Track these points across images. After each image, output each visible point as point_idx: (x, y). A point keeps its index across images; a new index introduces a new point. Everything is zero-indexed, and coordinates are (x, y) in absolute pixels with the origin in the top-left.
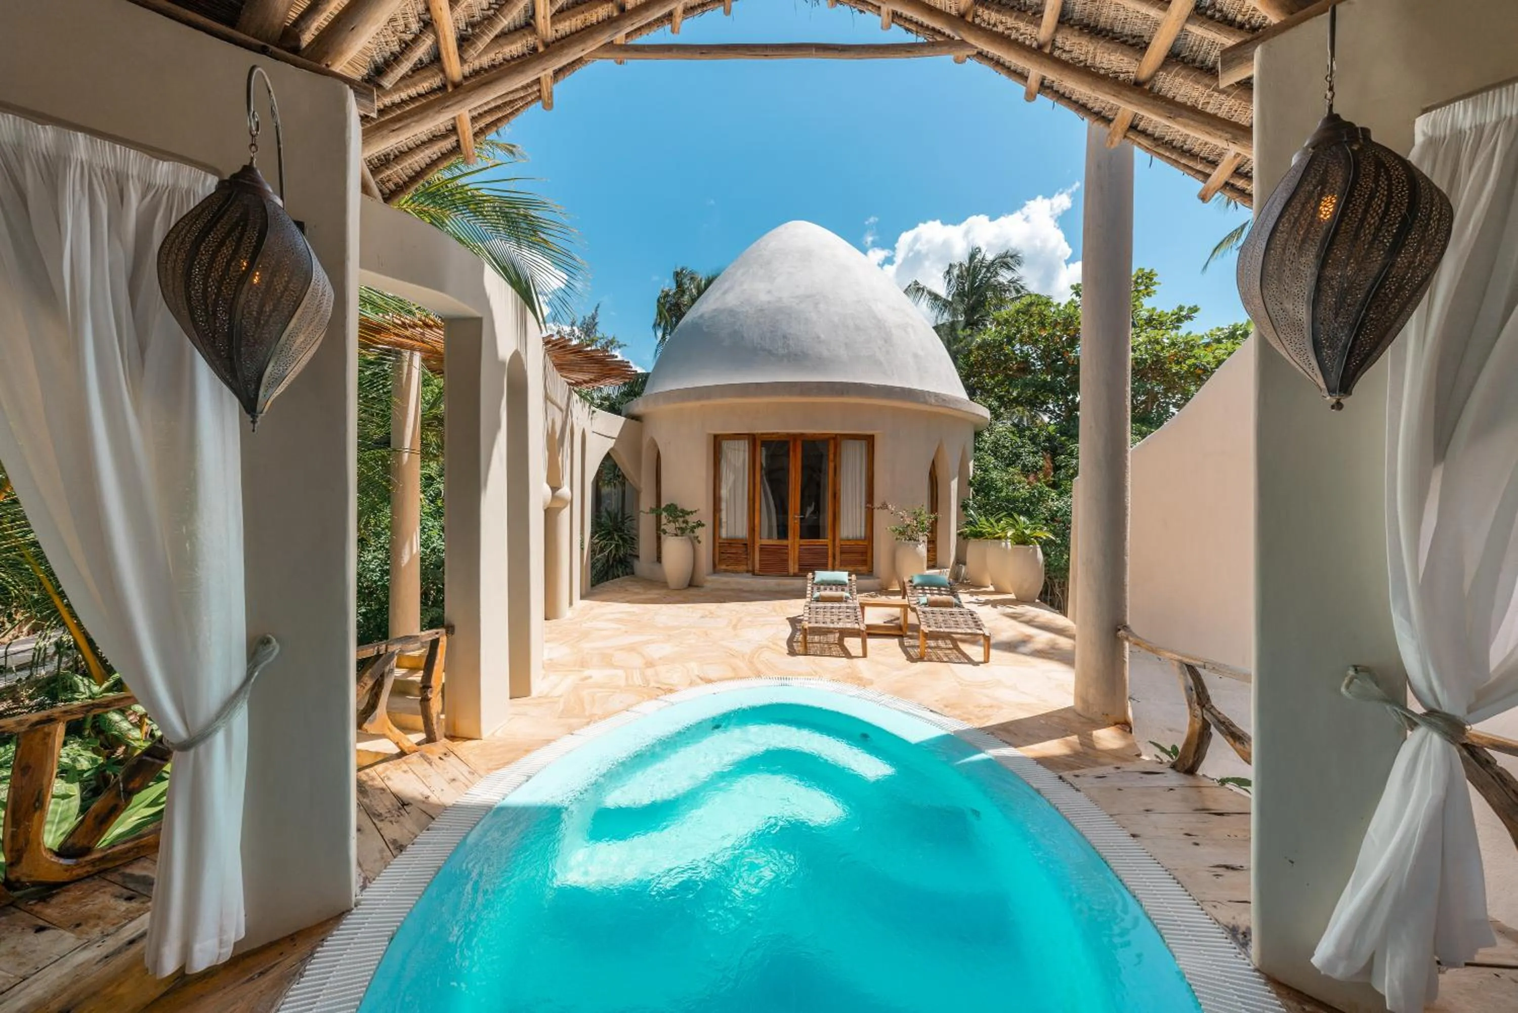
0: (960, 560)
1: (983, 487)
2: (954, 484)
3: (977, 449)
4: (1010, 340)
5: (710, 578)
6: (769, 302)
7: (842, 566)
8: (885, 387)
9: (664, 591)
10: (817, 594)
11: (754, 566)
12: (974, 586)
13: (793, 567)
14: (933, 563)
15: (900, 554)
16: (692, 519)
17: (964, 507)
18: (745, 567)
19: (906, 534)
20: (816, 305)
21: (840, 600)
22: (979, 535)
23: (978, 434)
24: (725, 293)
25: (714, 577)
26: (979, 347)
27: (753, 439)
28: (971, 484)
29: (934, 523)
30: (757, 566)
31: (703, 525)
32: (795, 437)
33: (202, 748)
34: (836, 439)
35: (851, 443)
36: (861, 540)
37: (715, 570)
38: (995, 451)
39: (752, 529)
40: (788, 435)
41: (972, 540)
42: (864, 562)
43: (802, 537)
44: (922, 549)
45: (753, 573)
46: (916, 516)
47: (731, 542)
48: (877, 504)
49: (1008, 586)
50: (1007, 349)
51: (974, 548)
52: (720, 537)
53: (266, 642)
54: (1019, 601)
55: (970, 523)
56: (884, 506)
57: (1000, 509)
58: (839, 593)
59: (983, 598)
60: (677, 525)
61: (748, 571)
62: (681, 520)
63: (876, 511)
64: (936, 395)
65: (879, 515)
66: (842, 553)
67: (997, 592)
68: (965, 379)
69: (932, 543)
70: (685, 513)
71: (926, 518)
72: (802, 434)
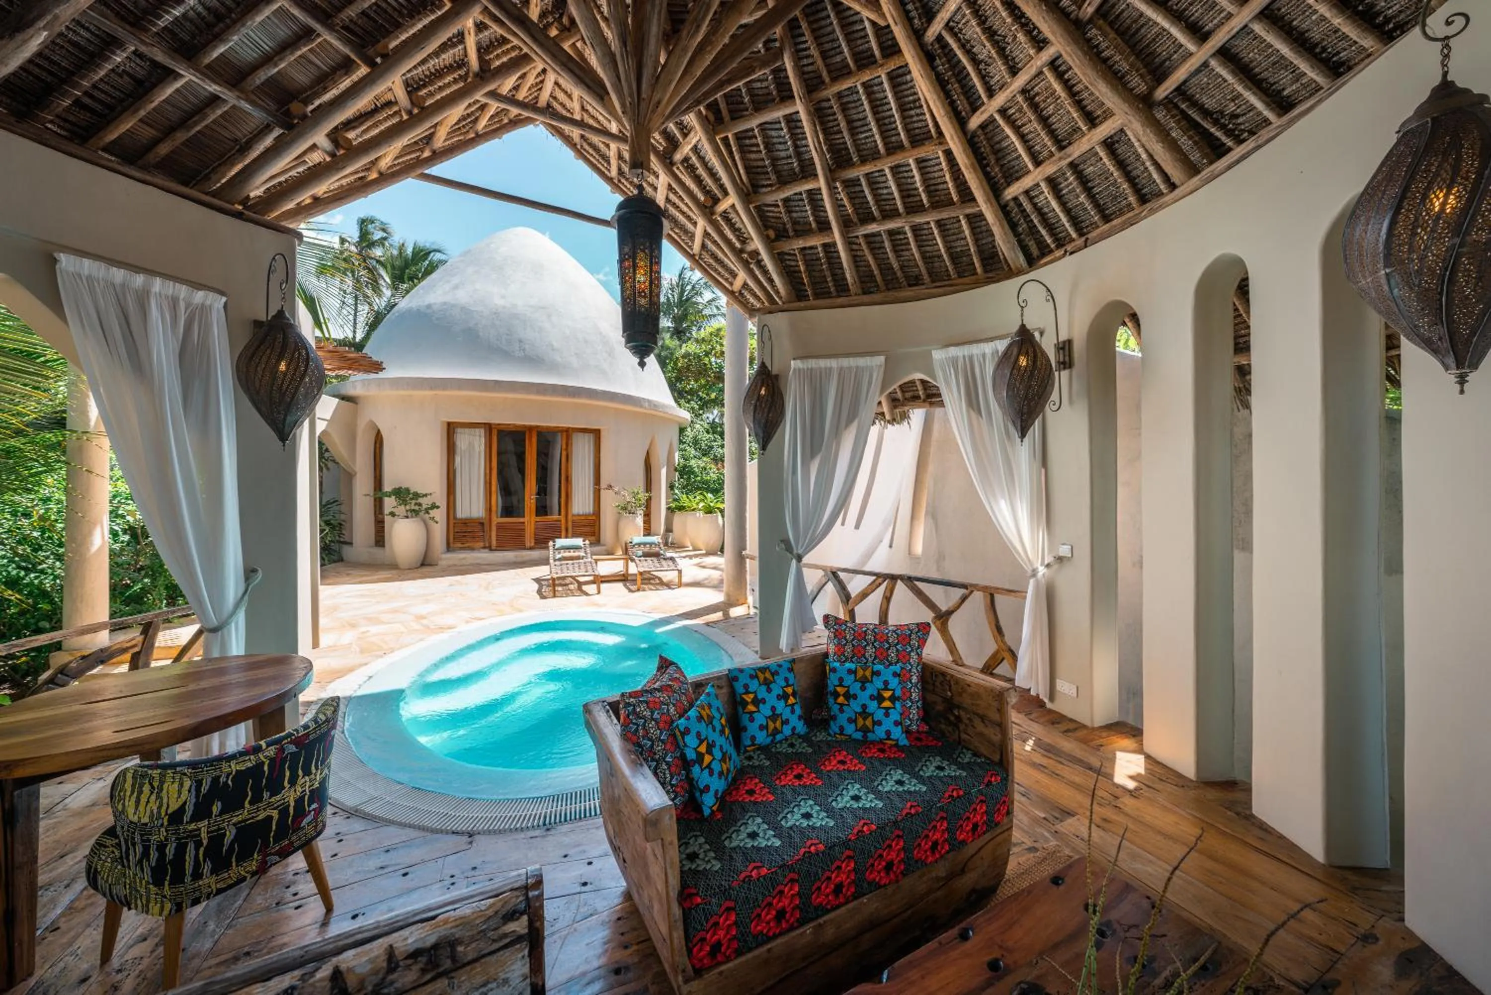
0: (669, 530)
1: (685, 471)
2: (664, 471)
3: (681, 442)
4: (707, 354)
5: (444, 556)
6: (504, 307)
7: (575, 535)
8: (609, 392)
9: (394, 572)
10: (558, 556)
11: (490, 543)
12: (678, 546)
13: (529, 541)
14: (648, 532)
15: (622, 524)
16: (425, 502)
17: (671, 487)
18: (482, 544)
19: (626, 509)
20: (549, 316)
21: (578, 558)
22: (681, 508)
23: (682, 430)
24: (456, 287)
25: (449, 555)
26: (683, 357)
27: (489, 428)
28: (676, 470)
29: (649, 500)
30: (494, 543)
31: (438, 507)
32: (531, 428)
33: (225, 630)
34: (568, 432)
35: (581, 435)
36: (589, 515)
37: (449, 548)
38: (696, 442)
39: (489, 510)
40: (524, 426)
41: (677, 512)
42: (593, 534)
43: (537, 515)
44: (640, 520)
45: (490, 549)
46: (634, 495)
47: (466, 522)
48: (603, 485)
49: (701, 545)
50: (706, 360)
51: (678, 518)
52: (455, 518)
53: (254, 571)
54: (708, 554)
55: (675, 500)
56: (610, 487)
57: (698, 488)
58: (576, 554)
59: (684, 554)
60: (408, 507)
61: (484, 548)
62: (413, 502)
63: (602, 492)
64: (649, 401)
65: (604, 493)
66: (573, 526)
67: (695, 550)
68: (672, 386)
69: (647, 516)
70: (417, 495)
71: (643, 496)
72: (538, 427)
